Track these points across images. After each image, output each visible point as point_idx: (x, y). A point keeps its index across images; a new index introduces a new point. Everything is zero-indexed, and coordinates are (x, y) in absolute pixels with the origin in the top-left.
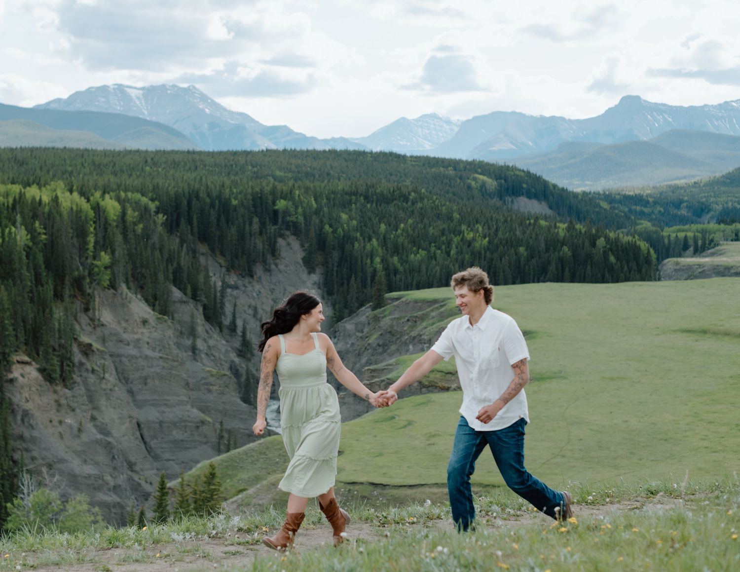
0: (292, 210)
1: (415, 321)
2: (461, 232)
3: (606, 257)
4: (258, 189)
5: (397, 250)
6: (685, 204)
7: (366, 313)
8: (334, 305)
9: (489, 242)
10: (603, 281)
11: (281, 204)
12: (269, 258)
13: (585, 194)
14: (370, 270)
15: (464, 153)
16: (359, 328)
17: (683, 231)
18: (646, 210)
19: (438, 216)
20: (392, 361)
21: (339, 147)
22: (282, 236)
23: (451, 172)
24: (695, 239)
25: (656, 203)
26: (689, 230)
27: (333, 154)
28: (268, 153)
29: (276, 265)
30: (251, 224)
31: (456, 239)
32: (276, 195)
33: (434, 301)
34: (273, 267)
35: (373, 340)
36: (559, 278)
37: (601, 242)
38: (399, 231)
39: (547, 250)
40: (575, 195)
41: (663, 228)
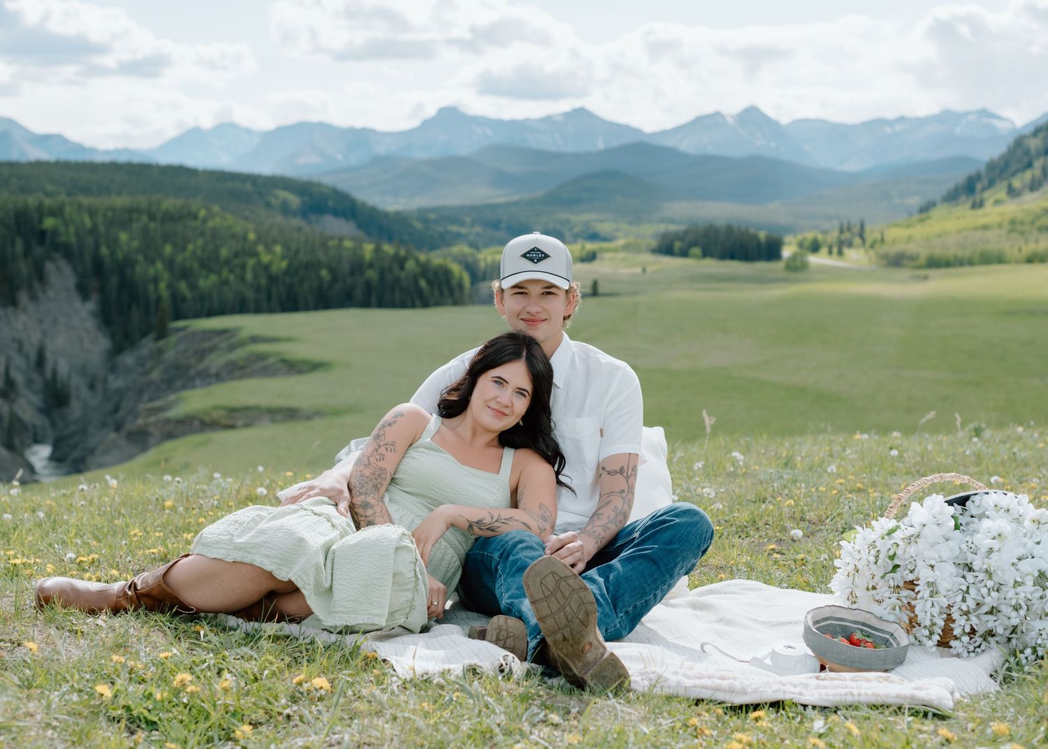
0: (62, 229)
1: (202, 354)
2: (255, 254)
3: (416, 282)
4: (20, 205)
5: (185, 274)
6: (503, 225)
7: (148, 345)
8: (113, 336)
9: (290, 265)
10: (413, 306)
11: (49, 223)
12: (37, 285)
13: (397, 214)
14: (153, 296)
15: (266, 167)
16: (141, 362)
18: (463, 230)
19: (233, 236)
20: (172, 397)
21: (122, 159)
22: (52, 259)
23: (248, 187)
25: (473, 224)
27: (114, 167)
28: (39, 164)
29: (45, 292)
30: (13, 245)
31: (251, 262)
32: (42, 212)
33: (224, 332)
34: (40, 294)
35: (156, 375)
36: (366, 304)
37: (410, 265)
38: (187, 254)
39: (352, 273)
40: (386, 215)
41: (478, 249)
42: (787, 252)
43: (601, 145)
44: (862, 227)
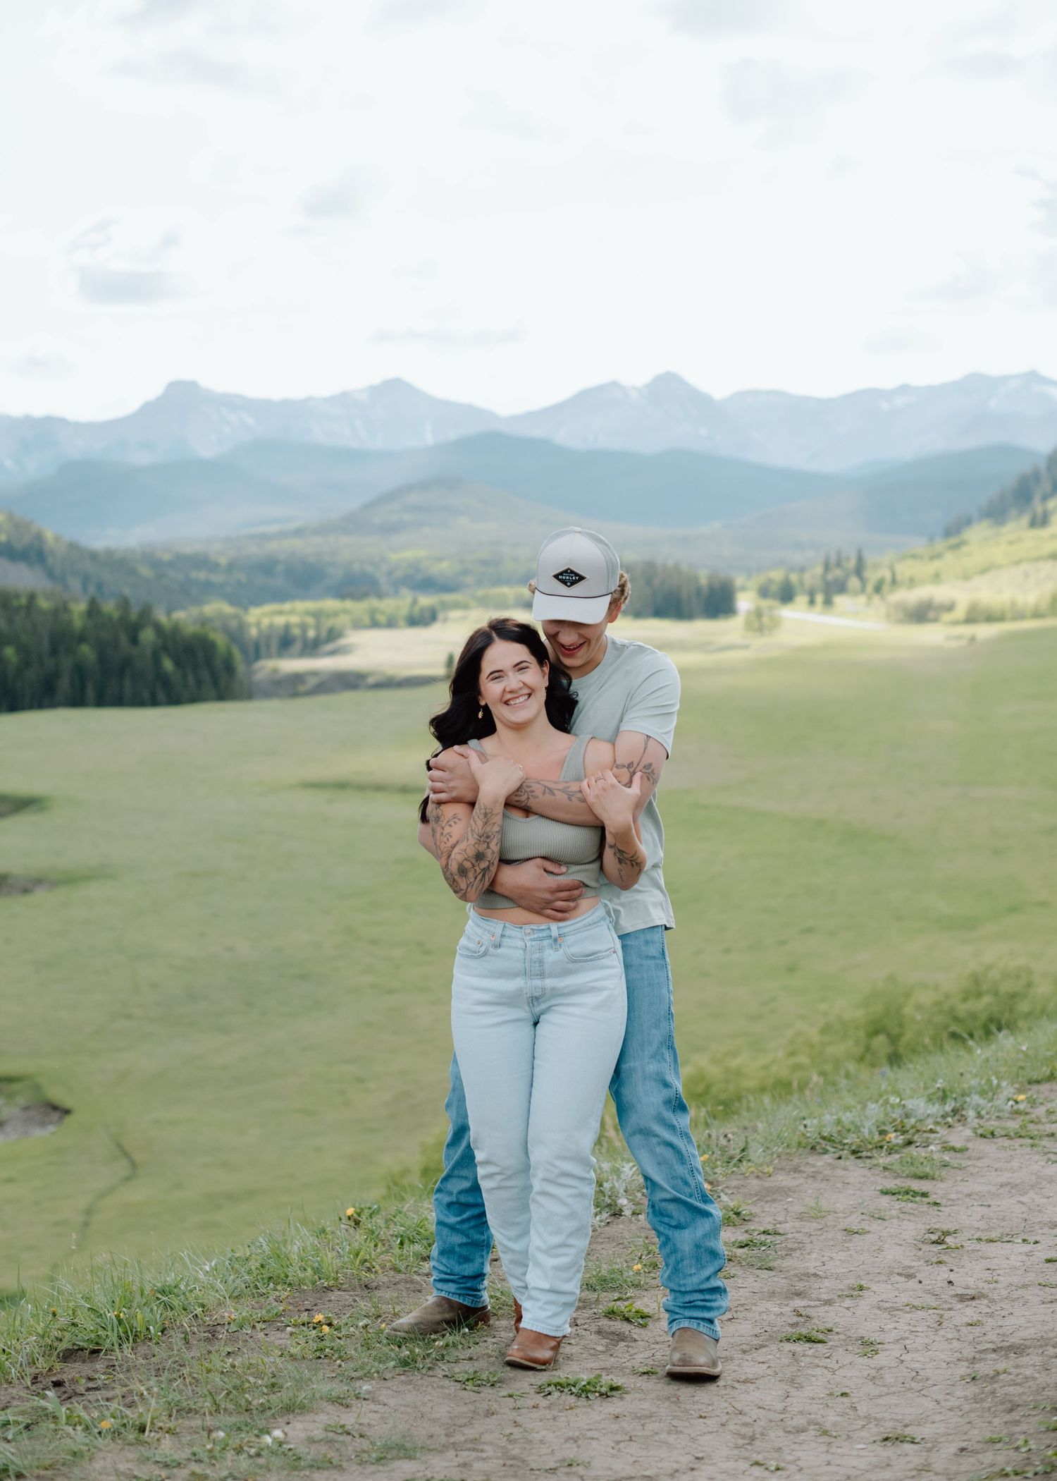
3: (156, 662)
6: (280, 568)
10: (154, 702)
13: (110, 553)
17: (281, 613)
18: (217, 578)
24: (304, 627)
25: (231, 567)
26: (292, 612)
36: (77, 700)
37: (147, 635)
39: (54, 650)
40: (94, 556)
41: (246, 609)
42: (745, 602)
43: (429, 439)
44: (860, 560)
